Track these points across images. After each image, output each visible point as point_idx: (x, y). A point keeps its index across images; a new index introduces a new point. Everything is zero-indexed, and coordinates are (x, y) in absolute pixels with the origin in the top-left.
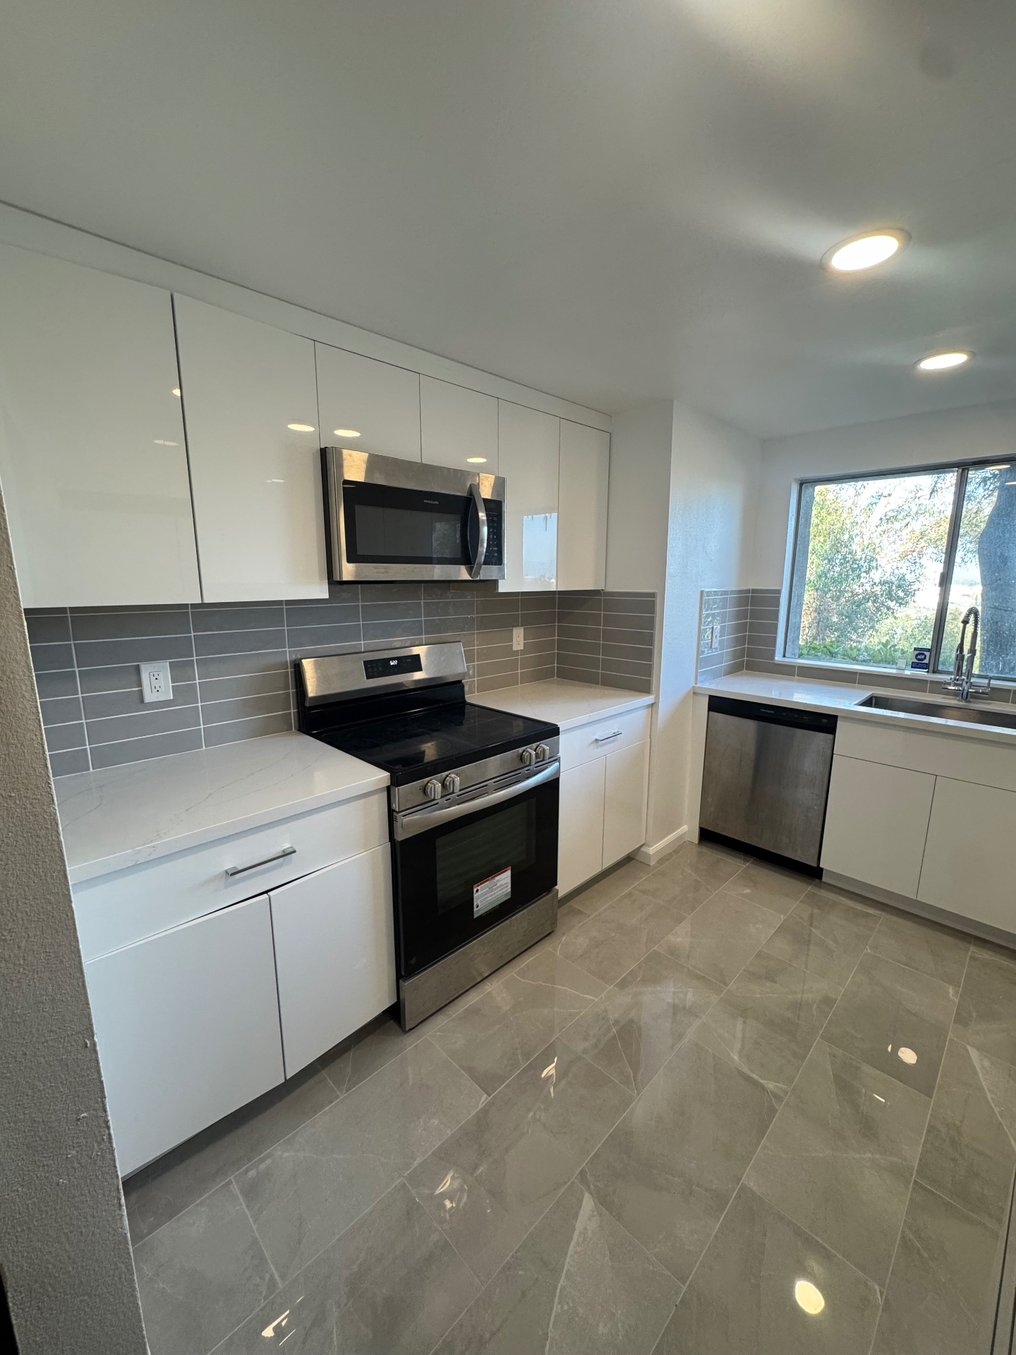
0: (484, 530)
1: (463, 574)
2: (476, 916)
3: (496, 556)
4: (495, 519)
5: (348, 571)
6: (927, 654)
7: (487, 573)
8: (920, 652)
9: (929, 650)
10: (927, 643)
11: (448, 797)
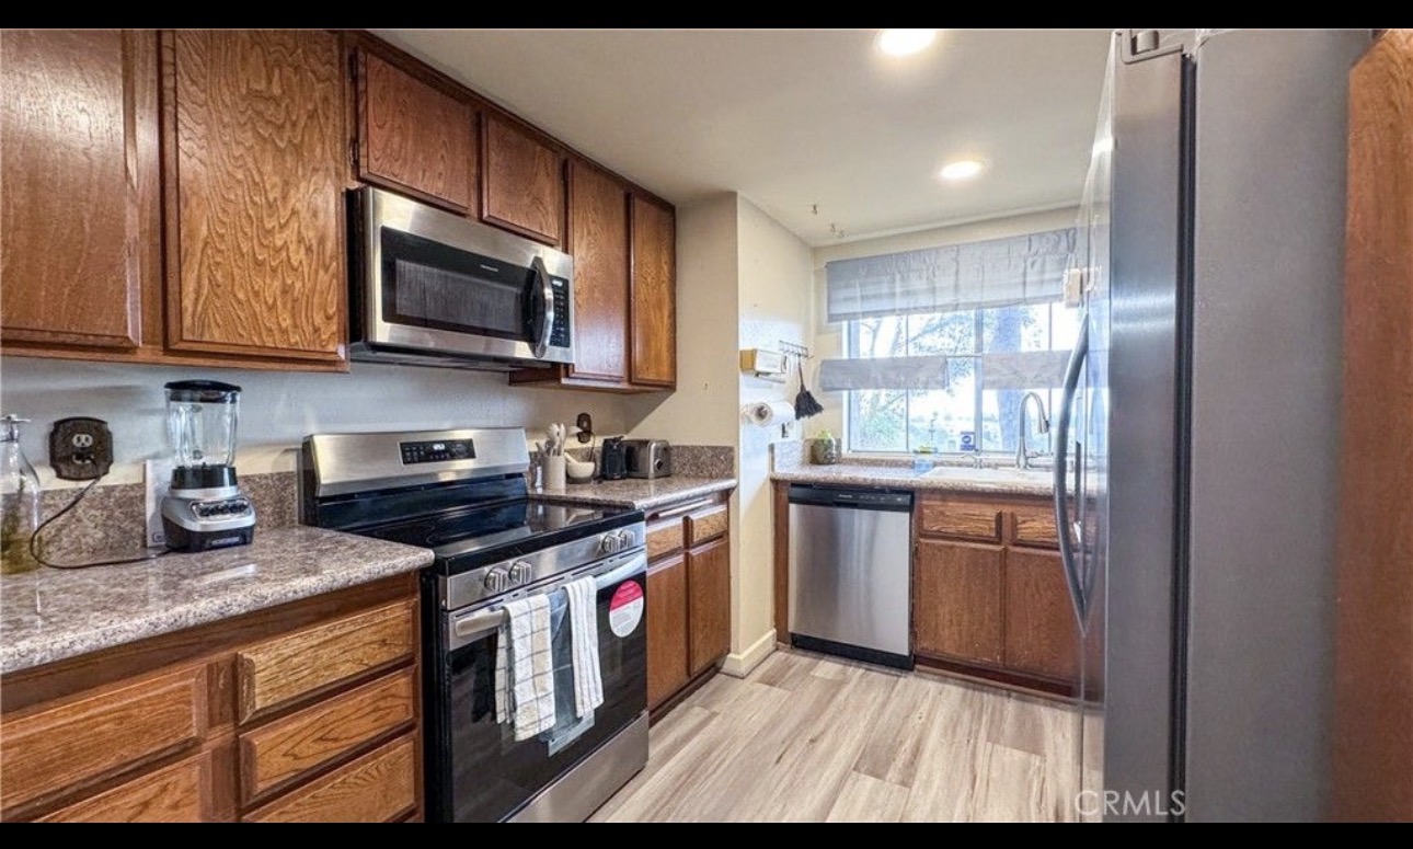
0: (551, 315)
1: (522, 350)
2: (551, 753)
3: (561, 339)
4: (562, 297)
5: (383, 331)
6: (972, 436)
7: (555, 354)
8: (966, 436)
9: (973, 433)
10: (970, 427)
11: (515, 592)
